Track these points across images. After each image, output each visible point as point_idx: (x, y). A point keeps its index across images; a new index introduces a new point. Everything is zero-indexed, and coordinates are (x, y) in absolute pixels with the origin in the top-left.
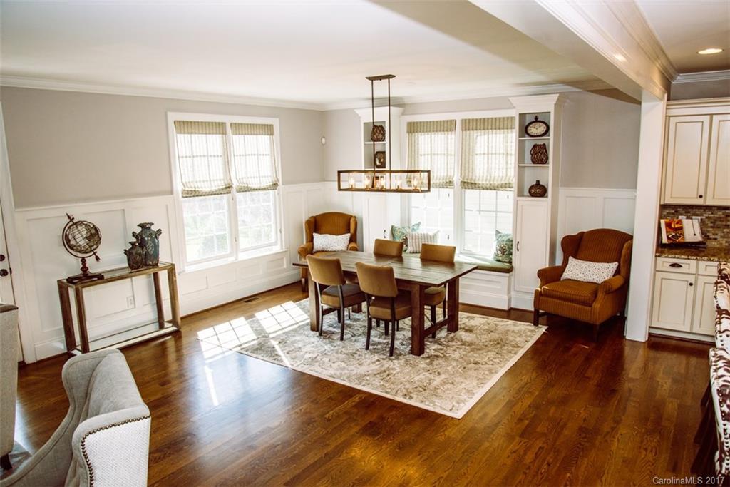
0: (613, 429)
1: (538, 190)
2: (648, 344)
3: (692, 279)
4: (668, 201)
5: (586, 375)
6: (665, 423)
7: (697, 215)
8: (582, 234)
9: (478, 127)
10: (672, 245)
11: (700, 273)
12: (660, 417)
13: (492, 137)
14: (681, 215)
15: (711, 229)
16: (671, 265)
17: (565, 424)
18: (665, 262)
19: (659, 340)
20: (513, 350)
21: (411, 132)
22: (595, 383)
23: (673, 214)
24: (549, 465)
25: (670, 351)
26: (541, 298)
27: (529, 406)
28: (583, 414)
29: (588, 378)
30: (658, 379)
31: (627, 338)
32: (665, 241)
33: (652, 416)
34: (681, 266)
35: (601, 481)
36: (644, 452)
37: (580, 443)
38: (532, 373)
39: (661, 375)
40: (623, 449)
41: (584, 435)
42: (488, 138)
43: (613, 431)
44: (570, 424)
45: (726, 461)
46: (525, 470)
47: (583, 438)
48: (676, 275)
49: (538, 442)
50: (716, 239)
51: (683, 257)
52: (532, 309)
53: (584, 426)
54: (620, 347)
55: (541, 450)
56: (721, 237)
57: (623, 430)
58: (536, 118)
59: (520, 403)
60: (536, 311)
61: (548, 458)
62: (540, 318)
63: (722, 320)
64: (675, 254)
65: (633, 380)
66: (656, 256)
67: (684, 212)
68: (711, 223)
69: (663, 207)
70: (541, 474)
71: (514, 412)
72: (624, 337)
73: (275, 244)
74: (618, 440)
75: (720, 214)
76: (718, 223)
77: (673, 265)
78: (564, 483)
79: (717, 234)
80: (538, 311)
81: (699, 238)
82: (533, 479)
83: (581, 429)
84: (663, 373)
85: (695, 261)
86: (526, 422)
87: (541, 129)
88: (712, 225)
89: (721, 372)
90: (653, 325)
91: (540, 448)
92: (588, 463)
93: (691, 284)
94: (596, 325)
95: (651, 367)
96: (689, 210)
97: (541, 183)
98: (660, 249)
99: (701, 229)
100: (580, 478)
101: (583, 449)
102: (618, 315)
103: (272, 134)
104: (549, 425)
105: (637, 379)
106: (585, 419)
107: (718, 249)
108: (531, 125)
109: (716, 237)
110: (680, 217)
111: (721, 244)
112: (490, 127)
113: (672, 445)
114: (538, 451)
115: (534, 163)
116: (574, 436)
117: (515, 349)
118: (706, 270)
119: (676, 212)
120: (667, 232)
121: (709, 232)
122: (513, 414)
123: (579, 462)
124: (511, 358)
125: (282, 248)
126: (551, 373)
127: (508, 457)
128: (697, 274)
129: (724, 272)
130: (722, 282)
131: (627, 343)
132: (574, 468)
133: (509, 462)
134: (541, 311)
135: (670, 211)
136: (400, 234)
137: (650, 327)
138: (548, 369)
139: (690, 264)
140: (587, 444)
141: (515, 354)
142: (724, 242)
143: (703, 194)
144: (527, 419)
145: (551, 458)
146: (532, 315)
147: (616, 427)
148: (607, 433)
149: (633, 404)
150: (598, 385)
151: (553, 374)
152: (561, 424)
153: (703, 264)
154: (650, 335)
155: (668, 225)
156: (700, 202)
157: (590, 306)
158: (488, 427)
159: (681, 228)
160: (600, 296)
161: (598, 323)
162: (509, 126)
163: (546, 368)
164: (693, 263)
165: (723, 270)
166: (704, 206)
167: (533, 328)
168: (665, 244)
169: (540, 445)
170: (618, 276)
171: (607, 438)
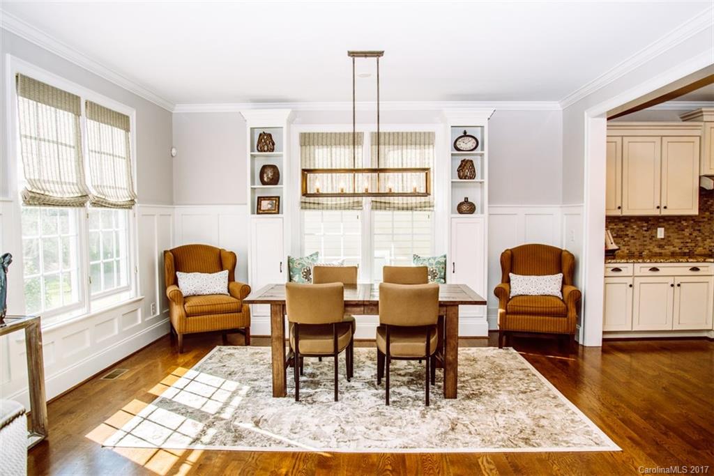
1: (466, 207)
3: (630, 281)
8: (510, 251)
9: (391, 142)
11: (636, 275)
13: (407, 153)
16: (613, 270)
18: (610, 267)
21: (305, 145)
26: (508, 316)
31: (586, 345)
34: (621, 270)
42: (402, 154)
48: (615, 279)
51: (623, 261)
52: (499, 328)
58: (465, 132)
60: (502, 333)
72: (581, 344)
73: (127, 289)
77: (615, 270)
81: (615, 246)
85: (632, 264)
87: (471, 144)
90: (606, 330)
93: (629, 286)
97: (469, 200)
103: (127, 130)
108: (460, 140)
112: (405, 142)
115: (461, 178)
118: (640, 271)
125: (137, 295)
128: (634, 276)
136: (299, 266)
137: (604, 333)
139: (628, 268)
146: (498, 335)
154: (604, 340)
156: (618, 213)
157: (566, 316)
160: (571, 305)
162: (427, 142)
164: (630, 266)
167: (498, 351)
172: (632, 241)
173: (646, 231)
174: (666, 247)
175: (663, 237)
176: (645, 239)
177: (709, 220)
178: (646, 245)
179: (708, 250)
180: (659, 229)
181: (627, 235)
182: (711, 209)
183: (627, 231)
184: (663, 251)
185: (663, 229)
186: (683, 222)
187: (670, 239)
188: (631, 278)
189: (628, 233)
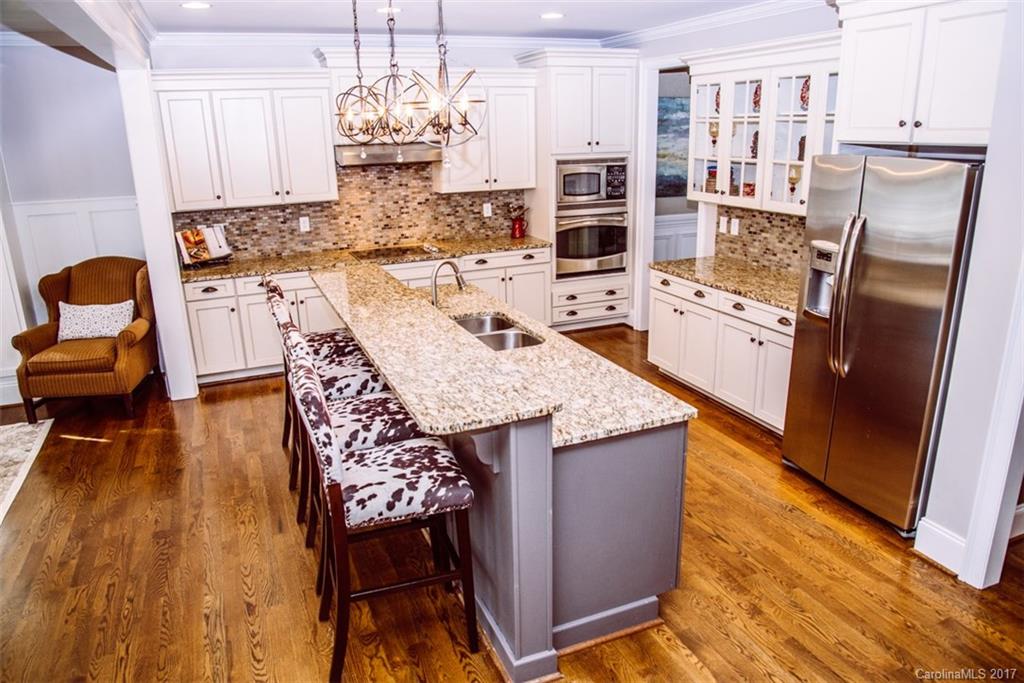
0: (196, 517)
2: (201, 398)
3: (232, 303)
4: (180, 208)
5: (137, 465)
6: (253, 483)
7: (218, 222)
8: (69, 270)
10: (196, 266)
11: (239, 294)
12: (246, 479)
14: (200, 224)
15: (237, 238)
16: (204, 291)
17: (133, 539)
18: (195, 288)
19: (212, 389)
20: (9, 471)
22: (153, 470)
23: (189, 224)
24: (131, 600)
25: (229, 399)
26: (30, 378)
27: (69, 539)
28: (152, 516)
29: (141, 467)
30: (227, 437)
31: (173, 399)
32: (188, 260)
33: (236, 482)
34: (216, 290)
35: (207, 584)
36: (242, 527)
37: (162, 554)
38: (54, 492)
39: (229, 431)
40: (217, 535)
41: (162, 542)
43: (196, 519)
44: (139, 536)
45: (326, 471)
46: (99, 626)
47: (164, 545)
48: (211, 301)
49: (102, 580)
50: (246, 249)
51: (215, 277)
52: (20, 400)
53: (158, 530)
54: (168, 414)
55: (112, 588)
56: (252, 246)
57: (209, 512)
59: (53, 542)
60: (28, 402)
61: (127, 593)
62: (37, 411)
63: (291, 334)
64: (206, 275)
65: (199, 449)
66: (183, 283)
67: (201, 220)
68: (237, 229)
69: (176, 216)
70: (125, 618)
71: (49, 557)
72: (169, 399)
74: (207, 526)
75: (244, 217)
76: (245, 229)
77: (206, 290)
78: (161, 611)
79: (246, 243)
80: (31, 400)
81: (226, 250)
82: (117, 629)
83: (157, 536)
84: (231, 428)
85: (231, 280)
86: (74, 562)
88: (237, 232)
89: (302, 381)
91: (109, 586)
92: (181, 572)
93: (233, 310)
94: (128, 395)
95: (213, 426)
96: (208, 216)
98: (184, 273)
99: (227, 239)
100: (179, 594)
101: (168, 558)
102: (152, 372)
104: (110, 551)
105: (203, 446)
106: (156, 521)
107: (251, 260)
109: (246, 246)
110: (199, 227)
111: (253, 254)
113: (269, 504)
114: (108, 591)
116: (150, 548)
117: (12, 468)
118: (245, 288)
119: (192, 221)
120: (187, 249)
121: (236, 241)
122: (48, 560)
123: (170, 579)
124: (10, 483)
126: (84, 481)
127: (66, 622)
128: (237, 296)
129: (271, 284)
130: (274, 296)
131: (174, 405)
132: (166, 588)
133: (72, 628)
134: (35, 399)
135: (186, 221)
137: (198, 377)
138: (77, 477)
139: (225, 285)
140: (171, 551)
141: (15, 474)
142: (256, 251)
143: (220, 194)
144: (74, 558)
145: (130, 590)
146: (23, 409)
147: (198, 515)
148: (192, 525)
149: (209, 477)
150: (158, 472)
151: (88, 481)
152: (126, 541)
153: (240, 282)
154: (201, 387)
155: (186, 239)
156: (219, 205)
157: (112, 370)
158: (14, 598)
159: (202, 241)
160: (122, 352)
161: (130, 391)
163: (74, 476)
164: (229, 283)
165: (269, 282)
166: (224, 210)
167: (30, 428)
168: (189, 265)
169: (109, 582)
170: (139, 321)
171: (194, 530)
172: (264, 238)
173: (282, 223)
174: (314, 243)
175: (308, 229)
176: (283, 234)
177: (370, 201)
178: (285, 243)
179: (373, 242)
180: (301, 219)
181: (255, 231)
182: (371, 187)
183: (255, 225)
184: (310, 249)
185: (307, 218)
186: (334, 207)
187: (318, 231)
188: (233, 300)
189: (256, 228)
